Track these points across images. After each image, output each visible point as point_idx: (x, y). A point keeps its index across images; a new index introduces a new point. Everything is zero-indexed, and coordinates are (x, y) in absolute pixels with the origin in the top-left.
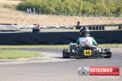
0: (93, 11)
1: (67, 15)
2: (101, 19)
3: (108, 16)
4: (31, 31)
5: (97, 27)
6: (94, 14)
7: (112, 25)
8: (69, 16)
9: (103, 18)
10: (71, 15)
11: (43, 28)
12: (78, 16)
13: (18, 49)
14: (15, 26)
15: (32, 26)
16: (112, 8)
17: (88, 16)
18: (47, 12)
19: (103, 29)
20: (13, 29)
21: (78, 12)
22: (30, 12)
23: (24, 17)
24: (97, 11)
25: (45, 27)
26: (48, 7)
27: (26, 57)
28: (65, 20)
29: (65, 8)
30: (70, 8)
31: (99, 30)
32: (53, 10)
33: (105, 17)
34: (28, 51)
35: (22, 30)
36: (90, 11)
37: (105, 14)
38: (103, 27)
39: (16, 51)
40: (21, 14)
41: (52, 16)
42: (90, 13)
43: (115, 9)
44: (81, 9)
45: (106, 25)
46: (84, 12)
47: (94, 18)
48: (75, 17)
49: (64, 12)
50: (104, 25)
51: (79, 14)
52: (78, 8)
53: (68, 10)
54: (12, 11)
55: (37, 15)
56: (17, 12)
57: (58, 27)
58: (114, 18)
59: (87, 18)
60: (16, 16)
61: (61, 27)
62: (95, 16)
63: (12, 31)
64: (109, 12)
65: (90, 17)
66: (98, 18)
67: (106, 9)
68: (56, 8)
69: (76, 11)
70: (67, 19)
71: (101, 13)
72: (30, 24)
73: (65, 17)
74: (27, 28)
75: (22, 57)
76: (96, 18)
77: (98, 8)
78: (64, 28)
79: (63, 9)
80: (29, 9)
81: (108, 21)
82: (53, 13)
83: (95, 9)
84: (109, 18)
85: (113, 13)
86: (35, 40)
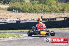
0: (50, 10)
1: (35, 13)
2: (54, 14)
3: (58, 13)
4: (16, 22)
5: (52, 19)
6: (50, 12)
7: (60, 18)
8: (37, 13)
9: (55, 14)
10: (38, 13)
11: (22, 20)
12: (41, 13)
13: (9, 32)
14: (6, 20)
15: (16, 20)
16: (60, 8)
17: (47, 13)
18: (24, 12)
19: (56, 20)
20: (6, 22)
21: (41, 11)
22: (15, 12)
23: (11, 15)
24: (52, 10)
25: (23, 20)
26: (25, 9)
27: (13, 37)
28: (34, 16)
29: (34, 9)
30: (37, 9)
31: (53, 21)
32: (28, 10)
33: (56, 13)
34: (14, 33)
35: (10, 21)
36: (48, 10)
37: (56, 12)
38: (55, 19)
39: (8, 34)
40: (10, 13)
41: (27, 14)
42: (48, 12)
43: (61, 9)
44: (43, 9)
45: (57, 18)
46: (44, 11)
47: (50, 14)
48: (40, 14)
49: (33, 11)
50: (56, 18)
51: (42, 12)
52: (41, 9)
53: (36, 10)
54: (5, 11)
55: (19, 13)
56: (8, 12)
57: (30, 19)
58: (61, 14)
59: (46, 14)
60: (7, 14)
61: (32, 20)
62: (50, 13)
63: (5, 22)
64: (58, 10)
65: (48, 14)
66: (53, 14)
67: (57, 9)
68: (29, 9)
69: (40, 10)
70: (35, 15)
71: (54, 11)
72: (15, 18)
73: (34, 14)
74: (14, 21)
75: (11, 37)
76: (51, 14)
77: (52, 8)
78: (34, 20)
79: (33, 9)
80: (14, 10)
81: (58, 15)
82: (27, 12)
83: (50, 9)
84: (59, 13)
85: (61, 11)
86: (18, 27)
